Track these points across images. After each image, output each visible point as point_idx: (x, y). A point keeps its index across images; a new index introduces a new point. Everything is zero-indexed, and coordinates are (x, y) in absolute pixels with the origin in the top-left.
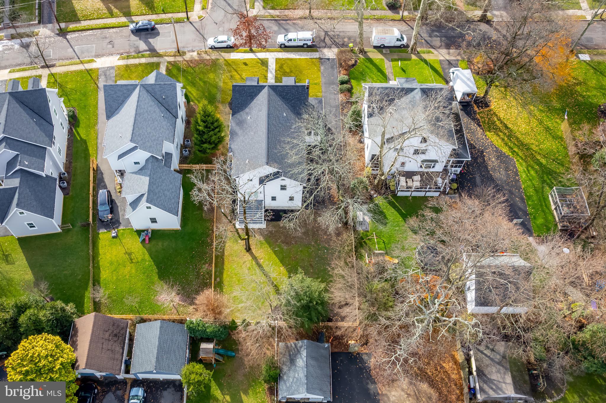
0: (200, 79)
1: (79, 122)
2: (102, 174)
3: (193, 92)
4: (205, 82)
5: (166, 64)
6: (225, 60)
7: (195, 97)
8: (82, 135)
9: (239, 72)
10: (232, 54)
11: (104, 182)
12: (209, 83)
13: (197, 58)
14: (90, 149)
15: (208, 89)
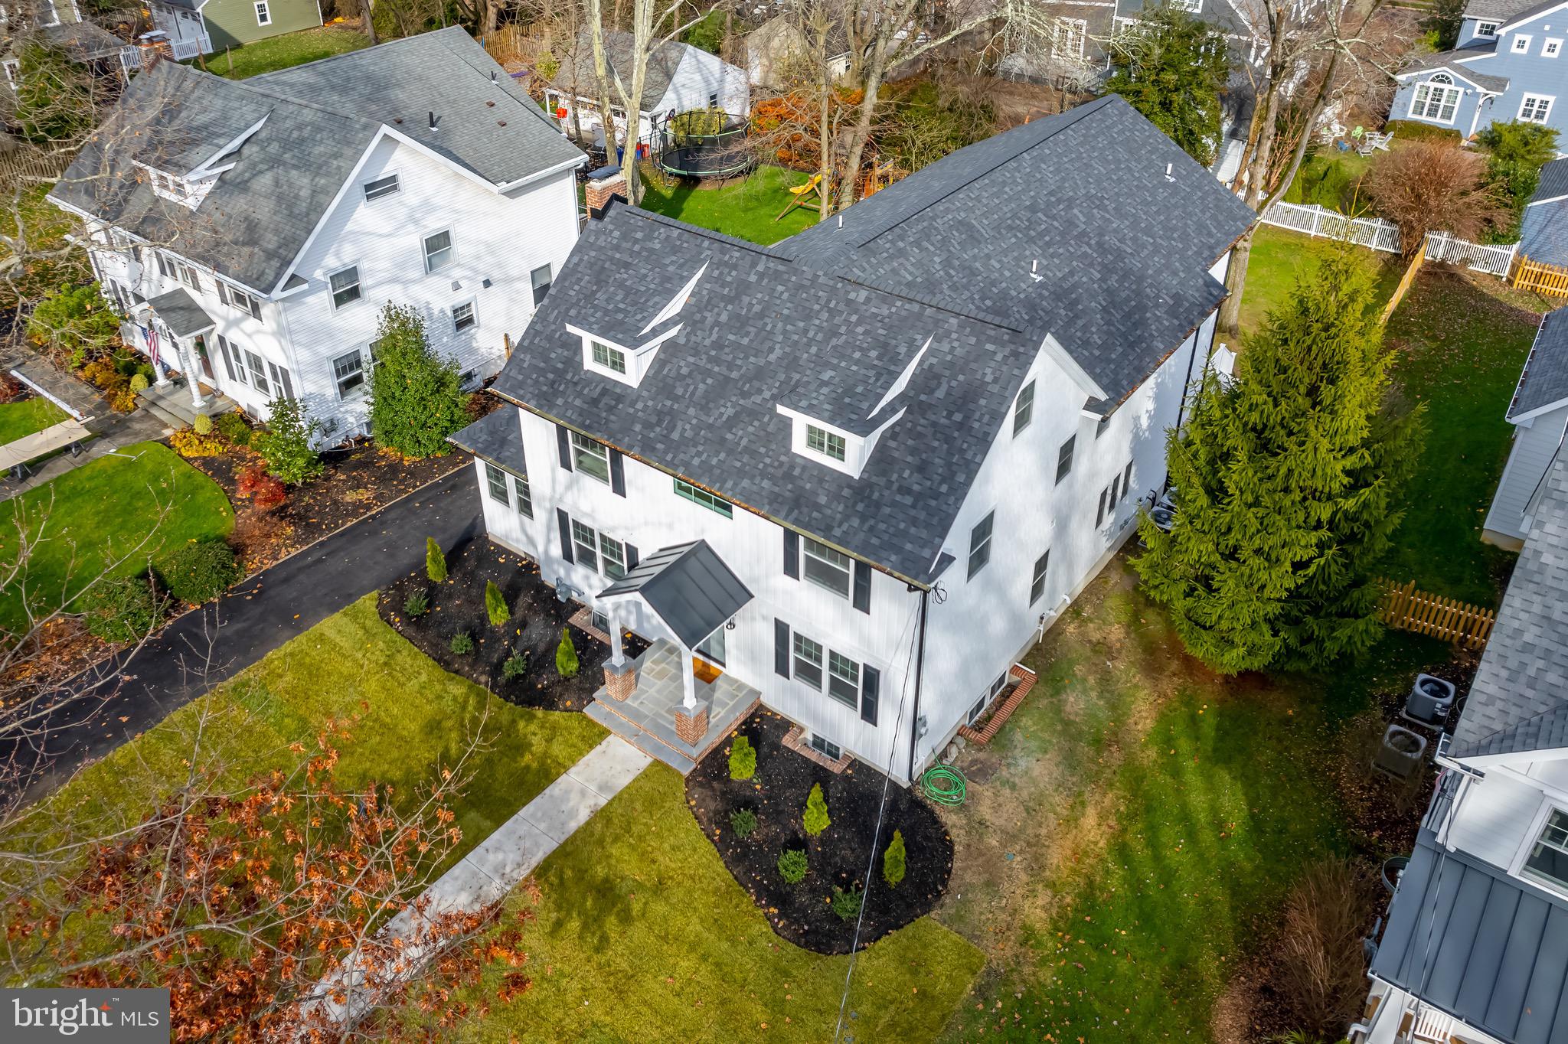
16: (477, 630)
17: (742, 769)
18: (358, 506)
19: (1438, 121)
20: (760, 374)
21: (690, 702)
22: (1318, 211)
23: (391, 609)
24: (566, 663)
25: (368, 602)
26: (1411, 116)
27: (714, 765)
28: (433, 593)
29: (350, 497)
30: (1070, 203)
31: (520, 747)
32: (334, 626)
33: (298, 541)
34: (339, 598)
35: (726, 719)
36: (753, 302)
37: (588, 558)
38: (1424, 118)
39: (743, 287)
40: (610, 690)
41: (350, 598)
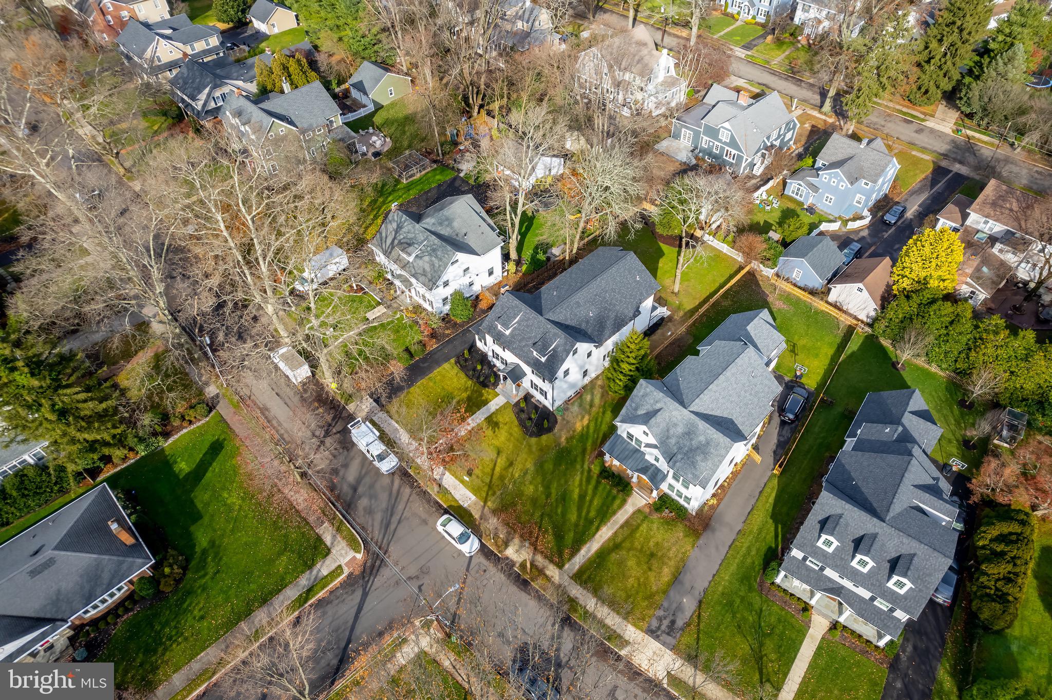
0: (548, 496)
1: (766, 555)
2: (775, 452)
3: (577, 483)
4: (547, 487)
5: (567, 566)
6: (485, 502)
7: (582, 473)
8: (773, 529)
9: (491, 466)
10: (466, 505)
11: (778, 441)
12: (543, 480)
13: (516, 540)
14: (771, 500)
15: (553, 473)
16: (474, 369)
17: (523, 405)
18: (448, 335)
19: (798, 197)
20: (530, 338)
21: (514, 392)
22: (725, 246)
23: (457, 362)
24: (492, 380)
25: (453, 361)
26: (790, 194)
27: (518, 403)
28: (466, 360)
29: (447, 332)
30: (606, 292)
31: (482, 395)
32: (446, 366)
33: (436, 343)
34: (447, 359)
35: (521, 394)
36: (530, 322)
37: (497, 359)
38: (794, 195)
39: (529, 319)
40: (500, 386)
41: (449, 359)
